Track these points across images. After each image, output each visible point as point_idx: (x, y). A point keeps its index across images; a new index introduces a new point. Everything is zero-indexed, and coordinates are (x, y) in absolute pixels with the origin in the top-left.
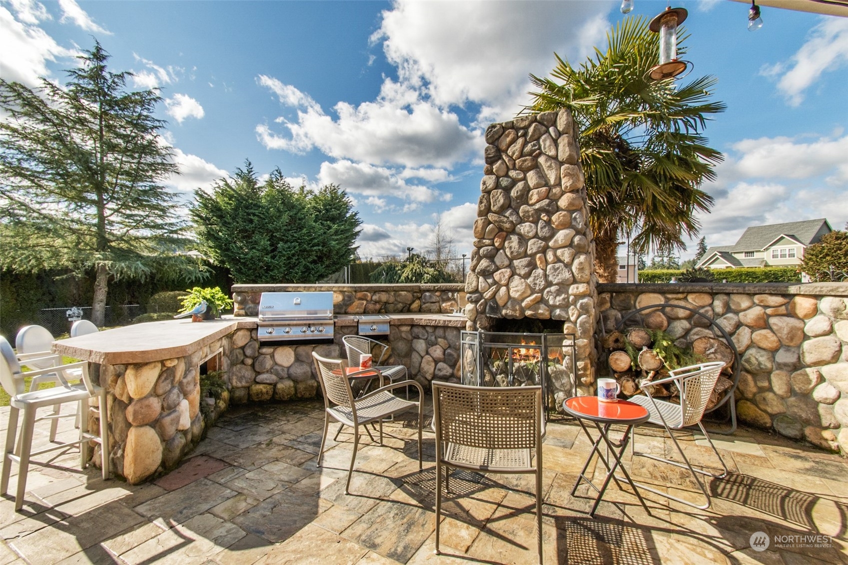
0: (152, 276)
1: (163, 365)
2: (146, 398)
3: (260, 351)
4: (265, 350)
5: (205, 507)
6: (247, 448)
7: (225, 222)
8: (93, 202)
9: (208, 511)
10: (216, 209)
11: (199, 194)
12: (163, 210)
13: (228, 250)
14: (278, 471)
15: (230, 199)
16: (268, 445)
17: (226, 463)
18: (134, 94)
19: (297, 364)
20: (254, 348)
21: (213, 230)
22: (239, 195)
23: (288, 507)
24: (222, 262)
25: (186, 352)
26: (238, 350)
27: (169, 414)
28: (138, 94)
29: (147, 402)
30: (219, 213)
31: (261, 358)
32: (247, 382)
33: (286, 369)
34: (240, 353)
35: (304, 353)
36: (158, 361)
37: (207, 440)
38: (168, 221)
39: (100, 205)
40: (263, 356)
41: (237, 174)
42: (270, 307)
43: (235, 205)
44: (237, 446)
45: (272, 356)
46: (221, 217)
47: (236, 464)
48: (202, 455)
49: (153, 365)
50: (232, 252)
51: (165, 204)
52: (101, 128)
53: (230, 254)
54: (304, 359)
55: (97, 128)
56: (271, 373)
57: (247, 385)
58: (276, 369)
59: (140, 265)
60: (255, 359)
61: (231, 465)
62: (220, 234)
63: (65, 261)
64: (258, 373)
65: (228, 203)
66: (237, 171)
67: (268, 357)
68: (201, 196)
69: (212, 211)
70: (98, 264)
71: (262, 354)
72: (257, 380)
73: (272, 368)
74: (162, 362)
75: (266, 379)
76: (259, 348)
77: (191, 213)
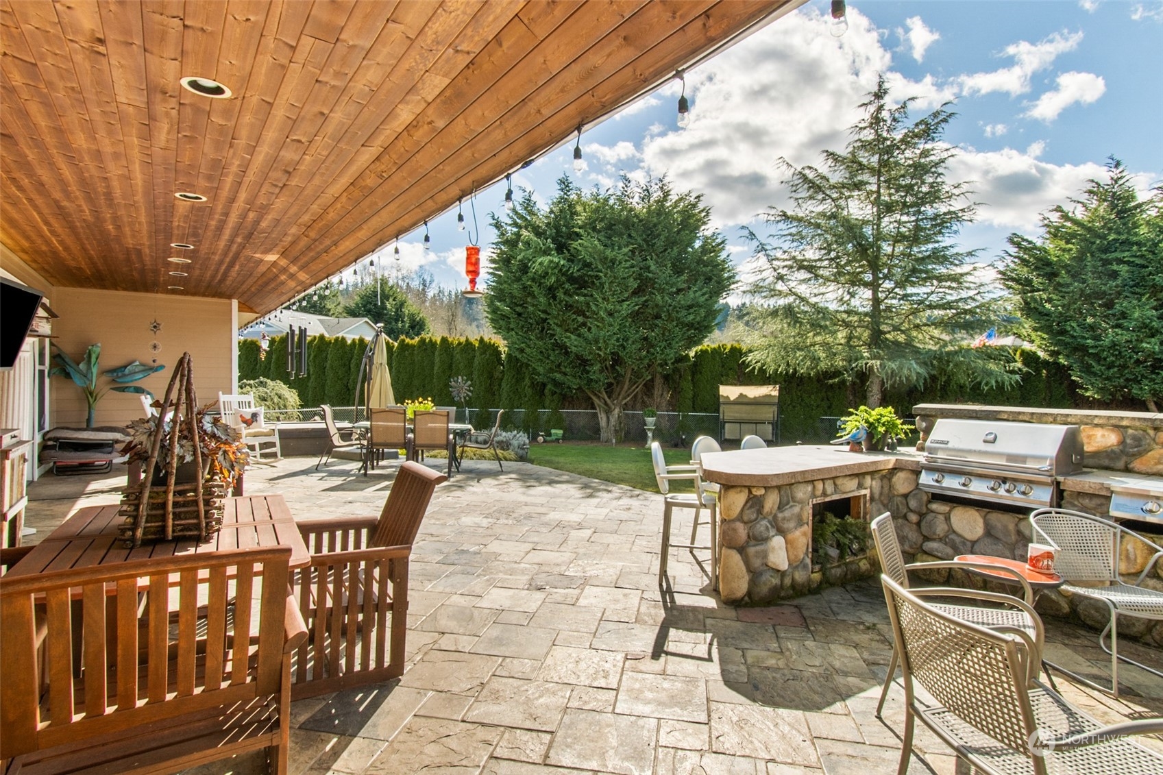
0: (934, 378)
1: (750, 492)
2: (733, 521)
3: (929, 506)
4: (935, 506)
5: (745, 645)
6: (844, 621)
7: (1059, 284)
8: (866, 285)
9: (743, 650)
10: (1043, 265)
11: (1016, 240)
12: (956, 279)
13: (1063, 332)
14: (839, 655)
15: (1068, 242)
16: (868, 628)
17: (805, 623)
18: (917, 125)
19: (987, 541)
20: (920, 500)
21: (1035, 300)
22: (1089, 230)
23: (803, 688)
24: (1054, 354)
25: (768, 482)
26: (899, 499)
27: (755, 546)
28: (921, 122)
29: (733, 525)
30: (1048, 270)
31: (930, 517)
32: (911, 547)
33: (969, 544)
34: (902, 503)
35: (999, 525)
36: (745, 486)
37: (818, 596)
38: (964, 294)
39: (874, 286)
40: (933, 515)
41: (1090, 192)
42: (942, 442)
43: (1078, 251)
44: (835, 614)
45: (947, 519)
46: (1052, 276)
47: (812, 628)
48: (796, 606)
49: (739, 489)
50: (1073, 337)
51: (959, 270)
52: (879, 187)
53: (1068, 340)
54: (1000, 535)
55: (874, 188)
56: (946, 544)
57: (911, 551)
58: (953, 540)
59: (915, 366)
60: (922, 516)
61: (807, 627)
62: (1048, 306)
63: (840, 363)
64: (927, 539)
65: (1064, 250)
66: (1089, 186)
67: (941, 517)
68: (1018, 245)
69: (1037, 268)
70: (866, 364)
71: (932, 512)
72: (924, 548)
73: (947, 536)
74: (749, 488)
75: (937, 550)
76: (929, 502)
77: (1000, 276)
